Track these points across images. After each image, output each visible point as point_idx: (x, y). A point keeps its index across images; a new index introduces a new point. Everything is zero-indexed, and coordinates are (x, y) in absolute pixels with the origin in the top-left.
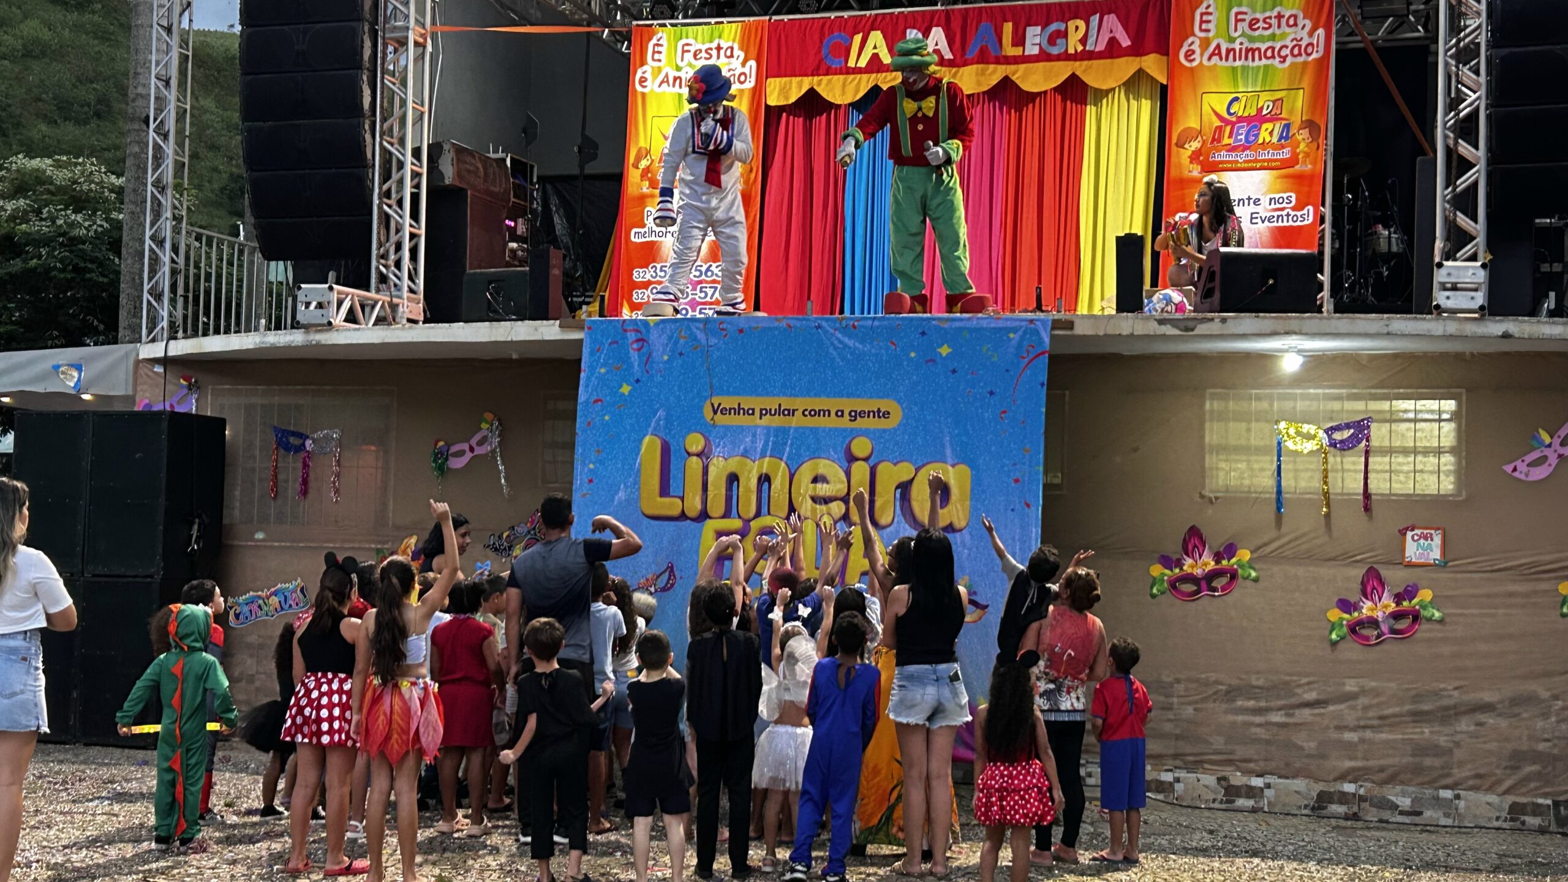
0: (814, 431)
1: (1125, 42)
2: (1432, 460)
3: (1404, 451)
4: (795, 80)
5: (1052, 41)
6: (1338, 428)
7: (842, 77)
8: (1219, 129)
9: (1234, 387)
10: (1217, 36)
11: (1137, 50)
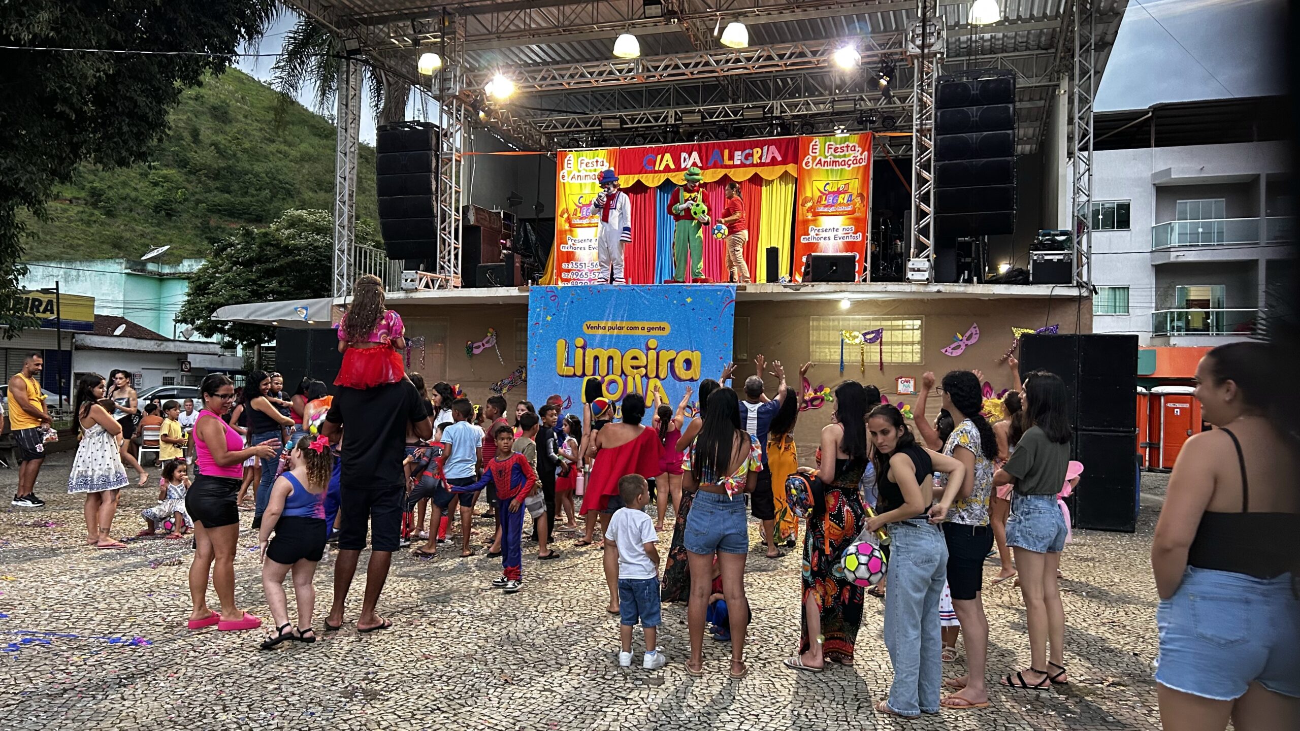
0: (632, 336)
1: (779, 159)
2: (910, 347)
3: (898, 343)
4: (631, 176)
5: (746, 158)
6: (868, 333)
7: (652, 175)
8: (820, 197)
9: (822, 315)
10: (820, 155)
11: (784, 162)
